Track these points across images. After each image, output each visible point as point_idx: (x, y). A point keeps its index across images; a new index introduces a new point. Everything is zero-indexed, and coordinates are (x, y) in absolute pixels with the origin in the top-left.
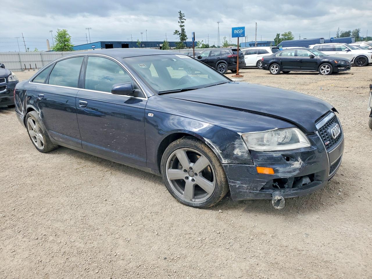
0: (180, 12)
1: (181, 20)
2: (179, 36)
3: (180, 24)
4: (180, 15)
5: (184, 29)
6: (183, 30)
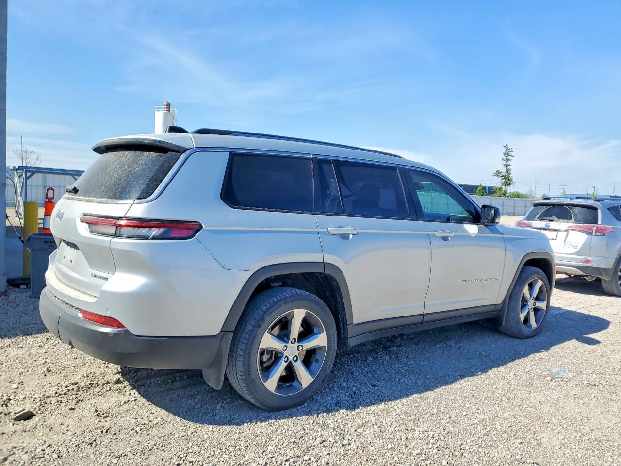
0: (505, 145)
1: (506, 157)
2: (500, 178)
3: (504, 162)
4: (506, 150)
5: (510, 170)
6: (508, 171)
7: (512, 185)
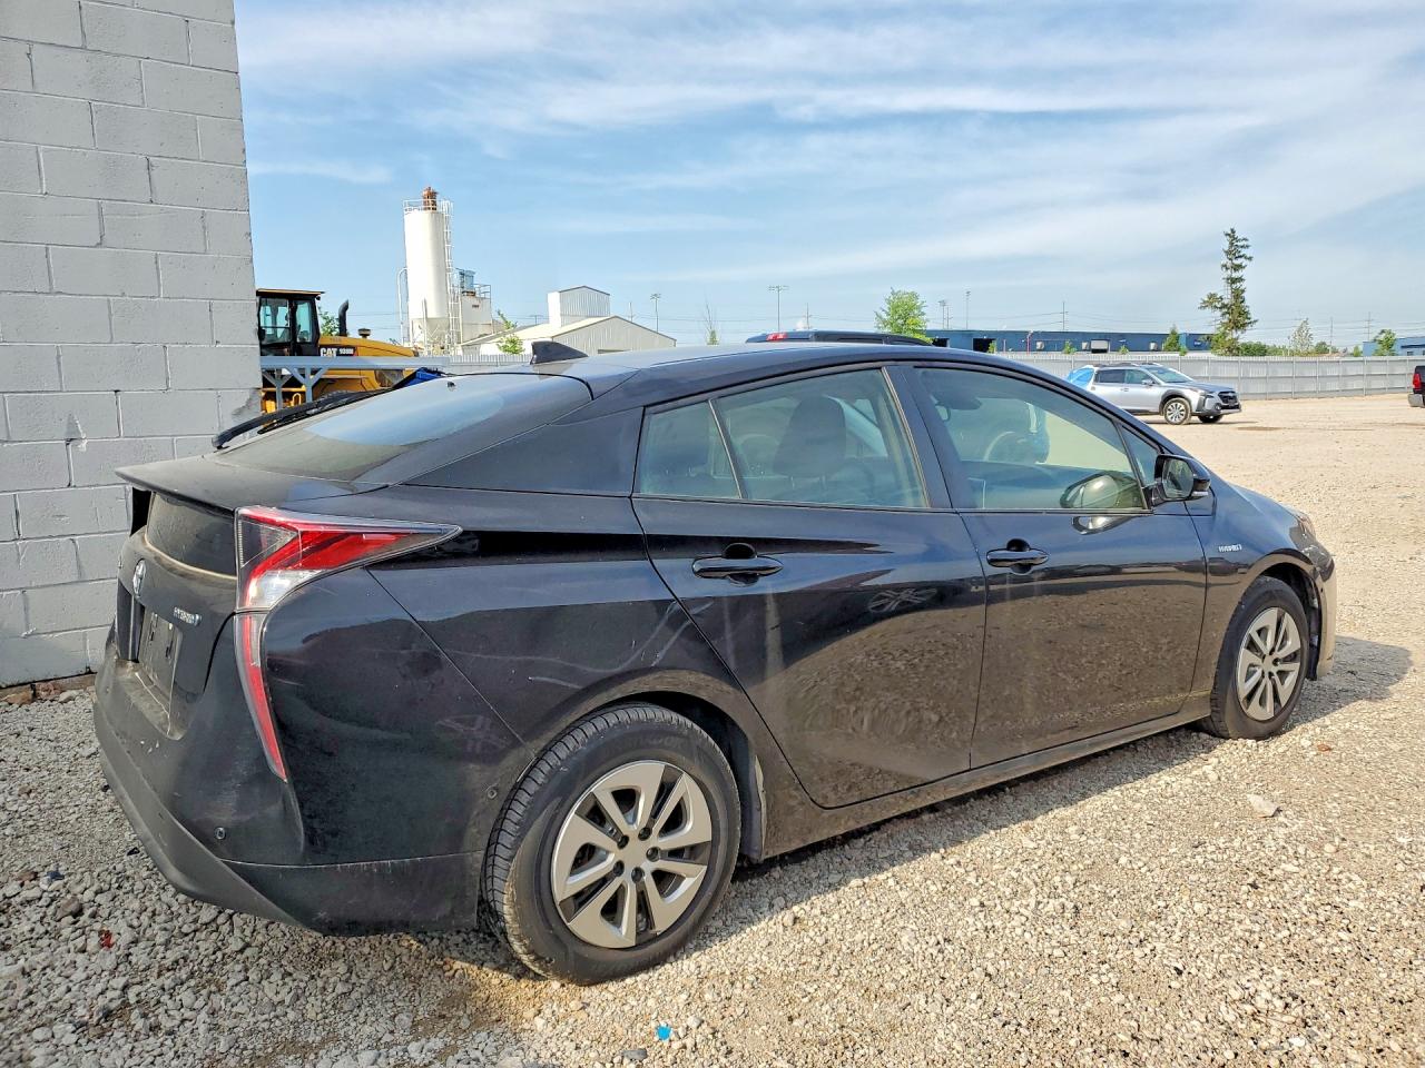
0: (1230, 232)
1: (1232, 260)
2: (1218, 313)
3: (1227, 274)
4: (1232, 244)
5: (1243, 291)
6: (1238, 295)
7: (1249, 327)
